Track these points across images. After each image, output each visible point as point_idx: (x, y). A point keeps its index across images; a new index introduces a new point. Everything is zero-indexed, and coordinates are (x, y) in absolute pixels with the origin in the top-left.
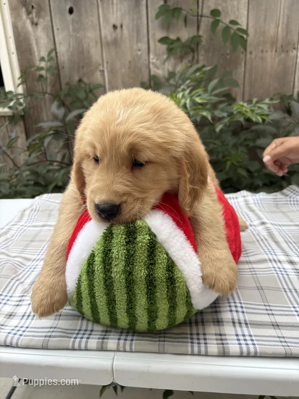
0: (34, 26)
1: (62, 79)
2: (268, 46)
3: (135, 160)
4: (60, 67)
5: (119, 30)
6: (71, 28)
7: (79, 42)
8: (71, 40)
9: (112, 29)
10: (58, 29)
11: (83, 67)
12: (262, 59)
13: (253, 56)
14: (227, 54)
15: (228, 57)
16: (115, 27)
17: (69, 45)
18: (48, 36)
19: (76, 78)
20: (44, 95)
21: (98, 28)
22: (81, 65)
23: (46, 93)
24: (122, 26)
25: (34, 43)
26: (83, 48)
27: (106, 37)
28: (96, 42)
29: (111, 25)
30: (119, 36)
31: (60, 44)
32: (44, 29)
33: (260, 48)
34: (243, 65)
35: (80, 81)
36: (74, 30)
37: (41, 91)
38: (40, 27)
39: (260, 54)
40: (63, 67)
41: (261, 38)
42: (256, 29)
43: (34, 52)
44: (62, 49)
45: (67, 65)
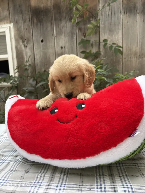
0: (25, 47)
1: (36, 70)
2: (133, 55)
3: (72, 77)
4: (36, 65)
5: (63, 49)
6: (42, 48)
7: (45, 54)
8: (42, 53)
9: (60, 48)
10: (36, 49)
11: (46, 65)
12: (130, 61)
13: (126, 60)
14: (114, 59)
15: (115, 60)
16: (62, 48)
17: (41, 55)
18: (31, 52)
19: (43, 70)
20: (27, 77)
21: (54, 48)
22: (46, 64)
23: (28, 76)
24: (65, 47)
25: (25, 54)
26: (47, 56)
27: (58, 52)
28: (53, 54)
29: (60, 47)
30: (64, 51)
31: (37, 55)
32: (29, 49)
33: (129, 56)
34: (122, 64)
35: (45, 71)
36: (43, 49)
37: (26, 75)
38: (28, 48)
39: (129, 59)
40: (37, 65)
41: (130, 52)
42: (127, 48)
43: (25, 59)
44: (37, 57)
45: (39, 64)
